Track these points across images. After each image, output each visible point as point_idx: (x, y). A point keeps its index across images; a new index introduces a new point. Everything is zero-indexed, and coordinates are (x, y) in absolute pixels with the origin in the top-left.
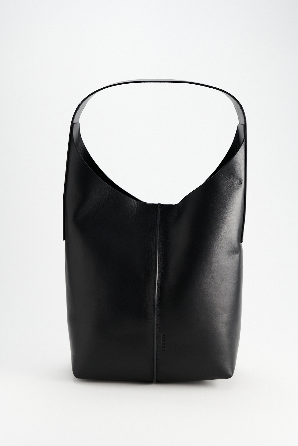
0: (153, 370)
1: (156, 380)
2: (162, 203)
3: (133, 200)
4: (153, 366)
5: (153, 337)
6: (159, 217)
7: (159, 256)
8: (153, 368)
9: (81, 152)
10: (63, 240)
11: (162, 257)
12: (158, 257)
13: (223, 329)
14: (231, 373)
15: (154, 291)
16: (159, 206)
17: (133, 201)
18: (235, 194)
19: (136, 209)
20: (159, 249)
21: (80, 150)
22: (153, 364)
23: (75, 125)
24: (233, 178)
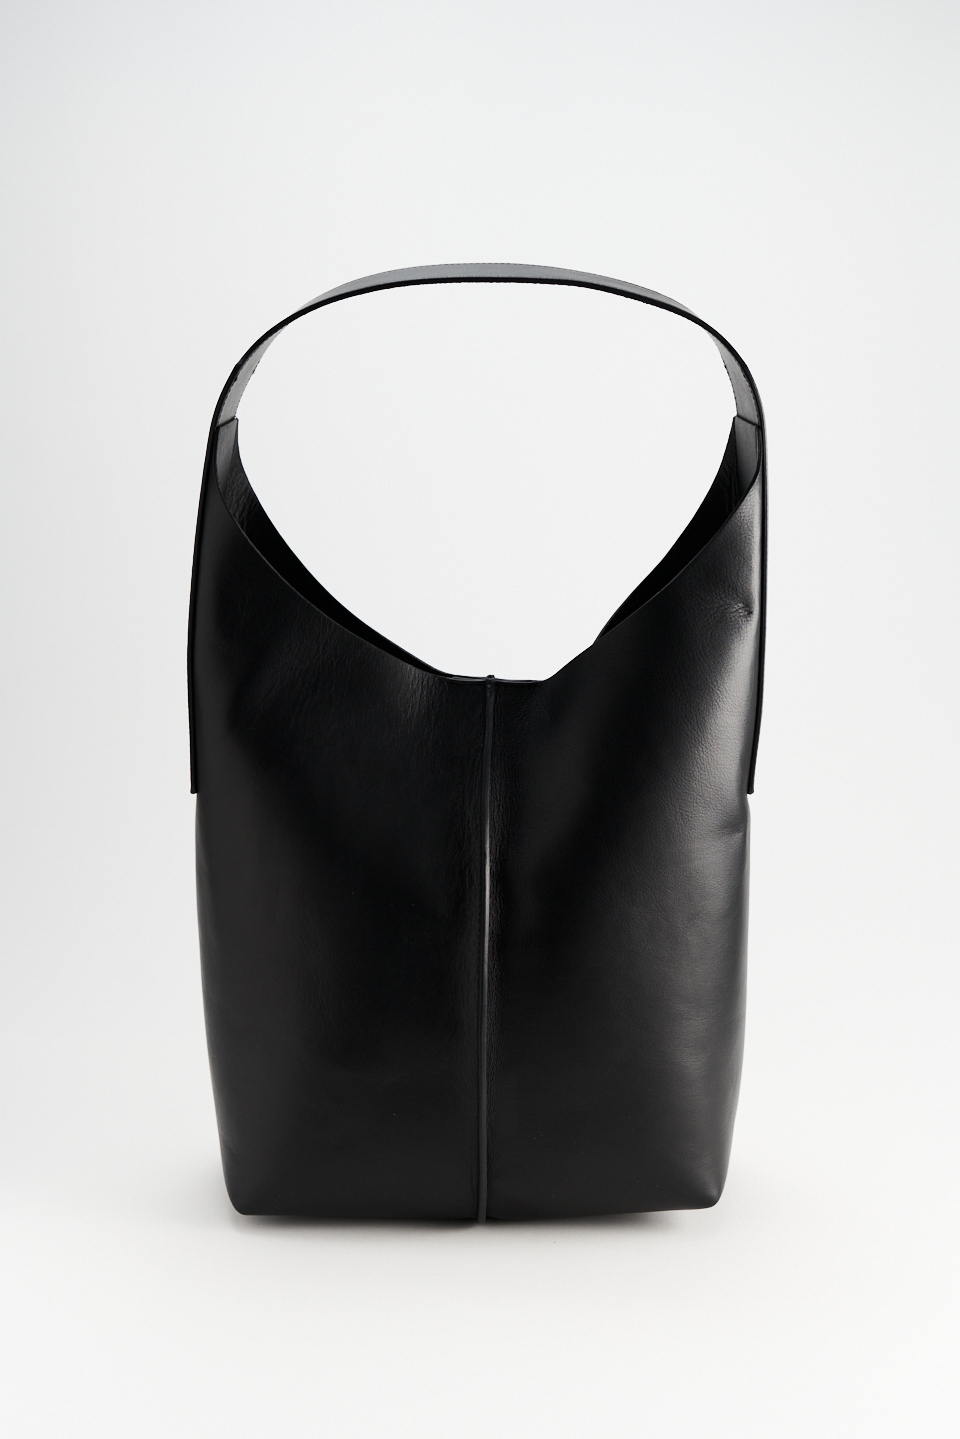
0: (478, 1190)
1: (485, 1216)
2: (499, 676)
3: (409, 666)
4: (478, 1180)
5: (479, 1092)
6: (491, 722)
7: (491, 844)
8: (478, 1185)
9: (241, 508)
10: (192, 792)
11: (500, 846)
12: (488, 845)
13: (692, 1063)
14: (714, 1193)
15: (479, 952)
16: (489, 686)
17: (411, 669)
18: (732, 647)
19: (418, 694)
20: (492, 820)
21: (237, 502)
22: (479, 1174)
23: (223, 432)
24: (723, 596)
